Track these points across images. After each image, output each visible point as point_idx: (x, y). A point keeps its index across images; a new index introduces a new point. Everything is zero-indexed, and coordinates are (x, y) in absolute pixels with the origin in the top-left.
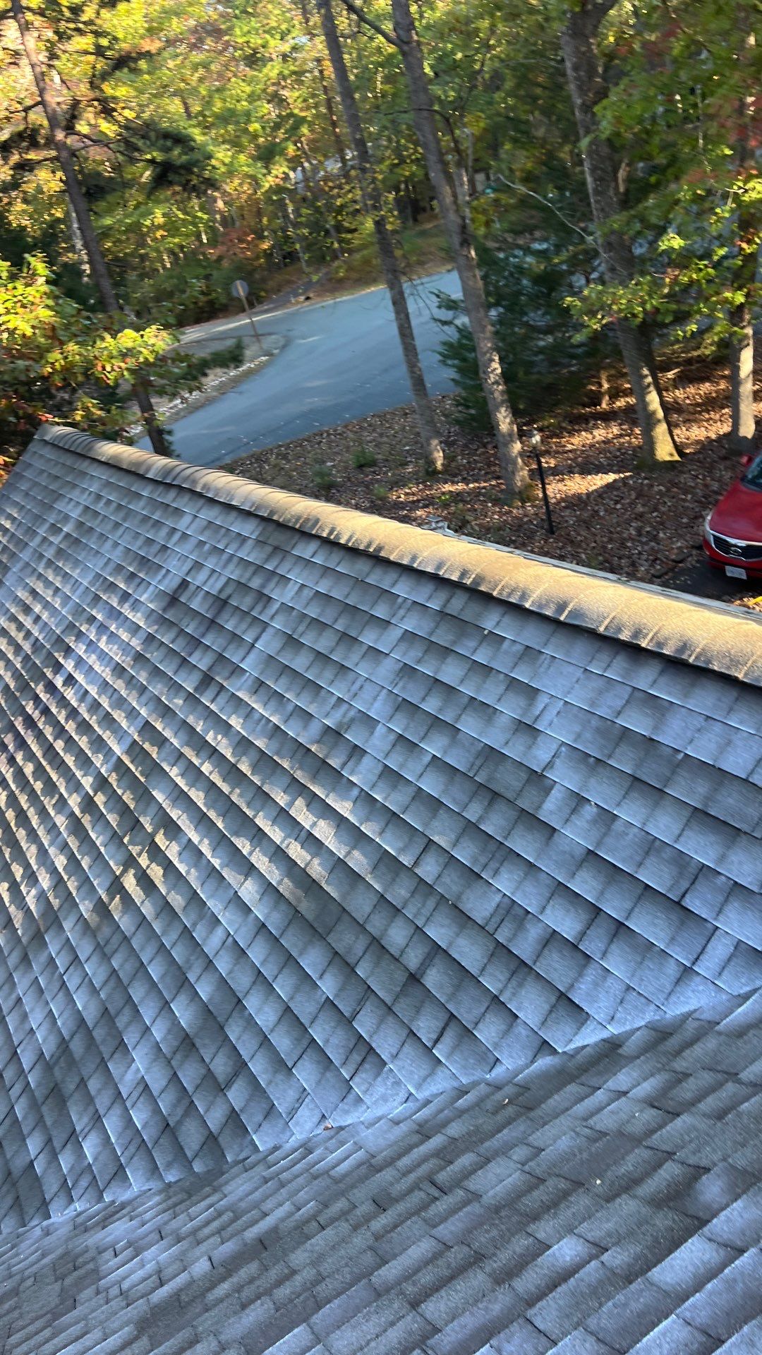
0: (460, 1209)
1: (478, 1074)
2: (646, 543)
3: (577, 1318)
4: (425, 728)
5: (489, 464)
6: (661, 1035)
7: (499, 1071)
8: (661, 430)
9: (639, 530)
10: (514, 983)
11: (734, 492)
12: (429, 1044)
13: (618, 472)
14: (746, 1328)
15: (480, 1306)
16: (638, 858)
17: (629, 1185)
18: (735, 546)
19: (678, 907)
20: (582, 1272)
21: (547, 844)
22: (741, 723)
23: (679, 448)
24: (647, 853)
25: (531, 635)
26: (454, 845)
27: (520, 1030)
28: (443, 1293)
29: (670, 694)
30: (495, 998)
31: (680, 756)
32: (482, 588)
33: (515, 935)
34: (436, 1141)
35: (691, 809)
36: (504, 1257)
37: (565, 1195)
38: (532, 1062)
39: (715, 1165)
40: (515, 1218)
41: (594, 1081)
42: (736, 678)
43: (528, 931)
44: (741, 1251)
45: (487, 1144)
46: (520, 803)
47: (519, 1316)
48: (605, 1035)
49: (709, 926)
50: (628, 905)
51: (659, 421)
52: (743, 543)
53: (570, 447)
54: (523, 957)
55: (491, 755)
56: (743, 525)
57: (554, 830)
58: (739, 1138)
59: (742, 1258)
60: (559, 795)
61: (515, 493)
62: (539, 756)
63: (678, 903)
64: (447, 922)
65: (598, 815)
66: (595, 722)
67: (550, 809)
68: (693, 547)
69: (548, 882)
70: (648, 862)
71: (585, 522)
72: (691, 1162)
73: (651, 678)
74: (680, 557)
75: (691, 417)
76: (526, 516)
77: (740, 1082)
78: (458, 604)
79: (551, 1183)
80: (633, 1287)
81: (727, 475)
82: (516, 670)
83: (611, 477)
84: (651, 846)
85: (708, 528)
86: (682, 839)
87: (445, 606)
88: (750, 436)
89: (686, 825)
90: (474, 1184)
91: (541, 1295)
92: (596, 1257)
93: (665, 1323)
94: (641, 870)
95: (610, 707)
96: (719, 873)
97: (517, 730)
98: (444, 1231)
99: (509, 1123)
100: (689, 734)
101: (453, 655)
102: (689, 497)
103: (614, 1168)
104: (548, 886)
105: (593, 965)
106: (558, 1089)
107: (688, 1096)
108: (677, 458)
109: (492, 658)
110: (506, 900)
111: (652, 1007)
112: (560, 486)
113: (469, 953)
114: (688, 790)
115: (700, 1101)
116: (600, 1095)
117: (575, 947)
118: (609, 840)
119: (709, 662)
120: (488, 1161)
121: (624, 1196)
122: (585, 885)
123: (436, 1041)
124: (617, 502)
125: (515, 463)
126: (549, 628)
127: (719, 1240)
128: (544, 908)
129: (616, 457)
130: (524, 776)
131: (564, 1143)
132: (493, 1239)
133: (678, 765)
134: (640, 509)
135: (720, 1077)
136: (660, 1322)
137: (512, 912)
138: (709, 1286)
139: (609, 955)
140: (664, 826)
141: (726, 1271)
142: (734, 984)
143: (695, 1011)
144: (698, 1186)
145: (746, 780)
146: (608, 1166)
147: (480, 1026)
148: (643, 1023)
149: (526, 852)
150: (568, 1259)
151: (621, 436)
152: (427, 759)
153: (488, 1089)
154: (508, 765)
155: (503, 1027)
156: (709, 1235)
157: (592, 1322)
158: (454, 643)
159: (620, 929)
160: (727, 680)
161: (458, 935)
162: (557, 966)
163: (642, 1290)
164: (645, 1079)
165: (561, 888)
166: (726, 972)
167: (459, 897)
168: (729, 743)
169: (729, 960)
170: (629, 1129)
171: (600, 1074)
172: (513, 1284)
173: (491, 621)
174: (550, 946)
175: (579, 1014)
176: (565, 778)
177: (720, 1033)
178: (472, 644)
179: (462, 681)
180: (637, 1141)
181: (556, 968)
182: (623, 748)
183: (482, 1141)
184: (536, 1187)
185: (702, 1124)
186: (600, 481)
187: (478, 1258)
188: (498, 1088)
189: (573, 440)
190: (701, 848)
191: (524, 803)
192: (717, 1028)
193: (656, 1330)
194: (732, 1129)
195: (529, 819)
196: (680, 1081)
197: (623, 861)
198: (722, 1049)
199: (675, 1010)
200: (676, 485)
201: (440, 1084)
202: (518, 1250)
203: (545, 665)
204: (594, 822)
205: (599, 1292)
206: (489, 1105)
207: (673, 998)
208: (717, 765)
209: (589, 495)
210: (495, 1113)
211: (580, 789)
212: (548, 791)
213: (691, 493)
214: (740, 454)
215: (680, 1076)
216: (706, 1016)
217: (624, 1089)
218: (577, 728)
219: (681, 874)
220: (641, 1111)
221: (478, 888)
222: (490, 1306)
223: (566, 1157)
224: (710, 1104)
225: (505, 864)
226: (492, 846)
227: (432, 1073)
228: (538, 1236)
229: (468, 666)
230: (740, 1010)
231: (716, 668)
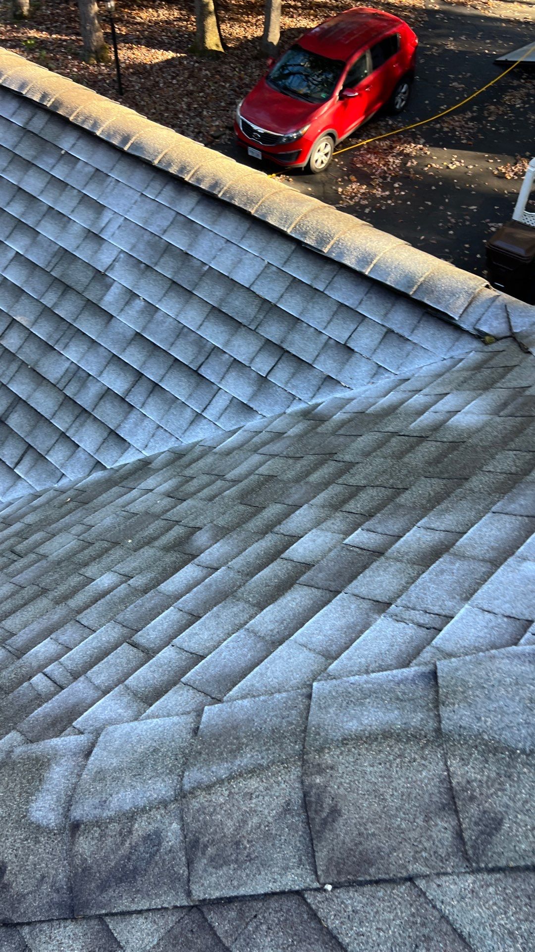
0: (32, 565)
1: (48, 485)
2: (192, 118)
3: (110, 616)
4: (10, 228)
5: (71, 20)
6: (178, 457)
7: (64, 482)
8: (211, 21)
9: (189, 105)
10: (77, 424)
11: (259, 88)
12: (11, 466)
13: (175, 51)
14: (215, 609)
15: (44, 618)
16: (172, 340)
17: (149, 541)
18: (256, 131)
19: (196, 374)
20: (115, 591)
21: (106, 327)
22: (250, 247)
23: (223, 40)
24: (178, 336)
25: (100, 160)
26: (33, 324)
27: (80, 455)
28: (18, 613)
29: (203, 220)
30: (63, 435)
31: (206, 268)
32: (60, 112)
33: (79, 391)
34: (17, 527)
35: (210, 307)
36: (62, 589)
37: (107, 550)
38: (89, 475)
39: (205, 525)
40: (72, 567)
41: (131, 485)
42: (250, 212)
43: (89, 388)
44: (217, 569)
45: (54, 525)
46: (86, 294)
47: (71, 620)
48: (140, 457)
49: (215, 387)
50: (162, 372)
51: (210, 13)
52: (262, 130)
53: (139, 20)
54: (85, 407)
55: (64, 255)
56: (262, 116)
57: (112, 316)
58: (221, 510)
59: (216, 573)
60: (117, 291)
61: (90, 51)
62: (103, 260)
63: (196, 372)
64: (27, 381)
65: (146, 307)
66: (147, 237)
67: (110, 301)
68: (227, 127)
69: (106, 354)
70: (178, 342)
71: (148, 90)
72: (191, 525)
73: (190, 207)
74: (217, 134)
75: (235, 17)
76: (101, 74)
77: (225, 480)
78: (39, 123)
79: (97, 545)
80: (149, 595)
81: (257, 72)
82: (88, 187)
83: (170, 55)
84: (181, 332)
85: (239, 113)
86: (202, 327)
87: (27, 123)
88: (275, 43)
89: (206, 318)
90: (42, 550)
91: (87, 606)
92: (126, 582)
93: (166, 612)
94: (172, 348)
95: (159, 226)
96: (225, 352)
97: (86, 237)
98: (19, 579)
99: (70, 513)
100: (213, 252)
101: (34, 168)
102: (228, 85)
103: (141, 533)
104: (105, 357)
105: (135, 412)
106: (105, 491)
107: (192, 489)
108: (221, 49)
109: (67, 176)
110: (73, 366)
111: (174, 439)
112: (129, 53)
113: (44, 403)
114: (209, 293)
115: (199, 492)
116: (135, 493)
117: (123, 399)
118: (152, 326)
119: (232, 198)
120: (54, 535)
121: (146, 547)
122: (133, 357)
123: (17, 464)
124: (173, 78)
125: (93, 24)
126: (116, 156)
127: (204, 565)
128: (102, 372)
129: (176, 38)
130: (90, 274)
131: (108, 521)
132: (55, 580)
133: (204, 275)
134: (191, 87)
135: (213, 478)
136: (163, 611)
137: (78, 375)
138: (195, 589)
139: (146, 405)
140: (191, 318)
141: (207, 580)
142: (226, 424)
143: (201, 441)
144: (193, 537)
145: (248, 289)
146: (137, 532)
147: (51, 453)
148: (166, 449)
149: (90, 332)
150: (106, 585)
151: (180, 19)
152: (11, 255)
153: (56, 493)
154: (79, 265)
155: (69, 453)
156: (198, 563)
157: (120, 617)
158: (35, 157)
159: (155, 387)
160: (243, 214)
161: (35, 390)
162: (109, 412)
163: (154, 596)
164: (165, 482)
165: (115, 359)
166: (223, 417)
167: (37, 362)
168: (240, 261)
169: (226, 409)
170: (152, 510)
171: (135, 480)
172: (68, 603)
173: (67, 143)
174: (105, 399)
175: (123, 443)
176: (122, 278)
177: (216, 453)
178: (51, 161)
179: (42, 192)
180: (157, 517)
181: (108, 414)
182: (166, 258)
183: (50, 524)
184: (87, 547)
185: (200, 504)
186: (162, 56)
187: (44, 591)
188: (63, 492)
189: (141, 15)
190: (214, 335)
191: (91, 297)
192: (215, 450)
193: (160, 616)
194: (218, 506)
195: (93, 308)
196: (187, 482)
197: (161, 341)
198: (216, 462)
199: (188, 440)
200: (218, 72)
201: (20, 492)
202: (72, 584)
203: (110, 187)
204: (142, 312)
205: (125, 601)
206: (56, 503)
207: (187, 433)
208: (231, 277)
209: (152, 66)
210: (61, 507)
211: (133, 287)
212: (108, 287)
213: (229, 82)
214: (267, 57)
215: (188, 479)
216: (208, 444)
217: (151, 488)
218: (133, 240)
219: (200, 352)
220: (161, 500)
221: (52, 356)
222: (51, 617)
223: (108, 530)
224: (206, 492)
225: (73, 339)
226: (64, 326)
227: (14, 484)
228: (87, 575)
229: (47, 180)
230: (229, 440)
231: (236, 204)
